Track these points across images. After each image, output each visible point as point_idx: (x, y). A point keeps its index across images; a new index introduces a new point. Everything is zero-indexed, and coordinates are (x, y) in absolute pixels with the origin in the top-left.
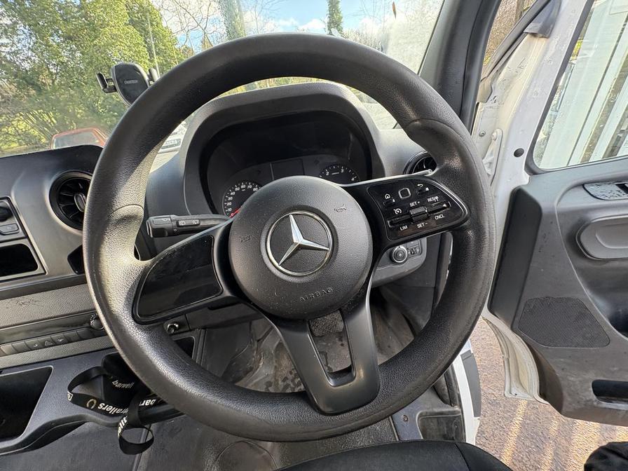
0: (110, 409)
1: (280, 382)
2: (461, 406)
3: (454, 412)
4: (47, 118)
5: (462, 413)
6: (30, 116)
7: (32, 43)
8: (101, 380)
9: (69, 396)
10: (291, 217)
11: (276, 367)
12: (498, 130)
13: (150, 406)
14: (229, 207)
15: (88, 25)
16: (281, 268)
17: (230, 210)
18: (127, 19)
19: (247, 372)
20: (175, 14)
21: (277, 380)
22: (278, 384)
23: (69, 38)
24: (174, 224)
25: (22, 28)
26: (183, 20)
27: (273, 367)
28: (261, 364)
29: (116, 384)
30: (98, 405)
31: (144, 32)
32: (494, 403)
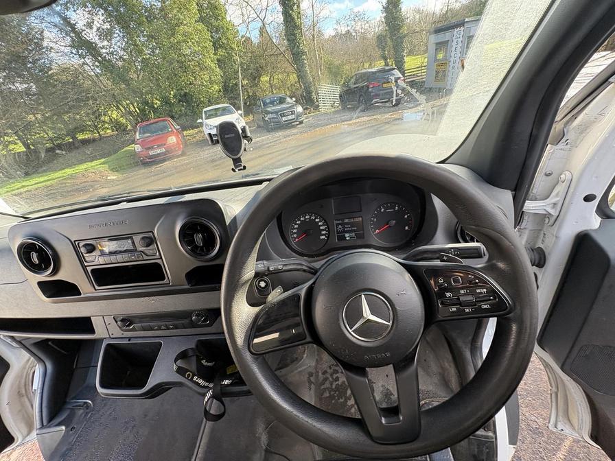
0: (200, 381)
1: (320, 374)
2: (495, 433)
3: (487, 437)
4: (133, 108)
5: (496, 439)
6: (121, 107)
7: (124, 44)
8: (194, 359)
9: (175, 367)
10: (363, 296)
11: (317, 360)
12: (567, 173)
13: (228, 385)
14: (295, 233)
15: (166, 24)
16: (352, 333)
17: (295, 235)
18: (197, 17)
19: (293, 361)
20: (238, 7)
21: (318, 372)
22: (318, 375)
23: (151, 37)
24: (266, 269)
25: (118, 31)
26: (245, 13)
27: (315, 360)
28: (305, 355)
29: (204, 362)
30: (193, 377)
31: (210, 27)
32: (537, 432)
